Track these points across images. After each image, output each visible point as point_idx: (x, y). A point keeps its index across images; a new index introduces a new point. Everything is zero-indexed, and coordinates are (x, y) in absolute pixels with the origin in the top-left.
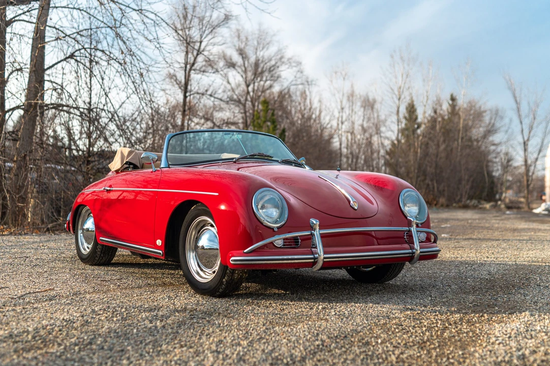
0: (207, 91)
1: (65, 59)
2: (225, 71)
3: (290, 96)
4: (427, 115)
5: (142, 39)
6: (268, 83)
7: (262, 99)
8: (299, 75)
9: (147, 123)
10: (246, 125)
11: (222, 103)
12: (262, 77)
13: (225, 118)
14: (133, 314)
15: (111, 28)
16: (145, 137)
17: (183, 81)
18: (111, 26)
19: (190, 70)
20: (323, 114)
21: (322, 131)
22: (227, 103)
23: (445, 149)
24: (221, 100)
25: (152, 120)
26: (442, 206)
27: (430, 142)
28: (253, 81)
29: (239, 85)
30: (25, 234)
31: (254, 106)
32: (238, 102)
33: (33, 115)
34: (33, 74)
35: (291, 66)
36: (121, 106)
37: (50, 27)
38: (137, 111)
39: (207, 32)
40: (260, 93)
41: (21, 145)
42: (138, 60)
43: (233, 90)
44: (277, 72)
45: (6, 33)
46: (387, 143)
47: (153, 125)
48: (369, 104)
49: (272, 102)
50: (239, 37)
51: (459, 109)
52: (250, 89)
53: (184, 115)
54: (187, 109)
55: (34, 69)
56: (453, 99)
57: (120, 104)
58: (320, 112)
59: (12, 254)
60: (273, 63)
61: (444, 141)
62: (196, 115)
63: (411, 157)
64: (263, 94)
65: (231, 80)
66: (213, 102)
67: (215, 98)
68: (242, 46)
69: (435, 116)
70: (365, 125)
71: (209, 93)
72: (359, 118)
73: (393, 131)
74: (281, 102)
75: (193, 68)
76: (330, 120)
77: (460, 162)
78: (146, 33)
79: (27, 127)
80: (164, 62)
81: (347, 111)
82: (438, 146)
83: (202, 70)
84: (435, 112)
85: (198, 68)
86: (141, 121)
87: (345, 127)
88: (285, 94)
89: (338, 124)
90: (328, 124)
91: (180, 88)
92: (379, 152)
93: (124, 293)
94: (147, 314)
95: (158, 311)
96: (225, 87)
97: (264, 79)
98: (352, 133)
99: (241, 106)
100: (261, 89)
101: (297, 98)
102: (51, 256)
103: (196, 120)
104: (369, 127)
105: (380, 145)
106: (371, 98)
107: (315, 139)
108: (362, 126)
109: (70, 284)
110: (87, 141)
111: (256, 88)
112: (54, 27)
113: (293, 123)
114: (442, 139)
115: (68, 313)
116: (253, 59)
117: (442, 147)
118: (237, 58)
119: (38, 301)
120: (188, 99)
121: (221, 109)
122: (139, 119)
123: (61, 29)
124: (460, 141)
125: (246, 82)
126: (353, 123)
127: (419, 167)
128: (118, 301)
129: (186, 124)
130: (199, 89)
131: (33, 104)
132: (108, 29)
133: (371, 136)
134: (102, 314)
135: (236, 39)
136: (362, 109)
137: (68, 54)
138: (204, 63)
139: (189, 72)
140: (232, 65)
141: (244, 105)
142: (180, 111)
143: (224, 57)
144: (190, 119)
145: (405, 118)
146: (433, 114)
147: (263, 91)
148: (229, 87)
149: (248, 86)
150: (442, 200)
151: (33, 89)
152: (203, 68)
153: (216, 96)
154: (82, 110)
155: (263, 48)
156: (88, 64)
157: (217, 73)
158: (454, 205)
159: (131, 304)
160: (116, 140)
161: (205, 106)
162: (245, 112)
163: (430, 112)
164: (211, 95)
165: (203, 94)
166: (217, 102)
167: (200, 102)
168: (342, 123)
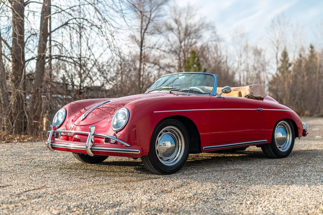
0: (155, 45)
1: (62, 26)
2: (167, 33)
3: (208, 49)
4: (296, 58)
5: (112, 11)
6: (194, 40)
7: (190, 50)
8: (213, 35)
9: (117, 67)
10: (180, 67)
11: (165, 53)
12: (190, 37)
13: (167, 63)
14: (100, 210)
15: (91, 4)
16: (116, 76)
17: (140, 40)
18: (91, 3)
19: (144, 32)
20: (228, 60)
21: (228, 70)
22: (169, 53)
23: (308, 79)
24: (164, 51)
25: (121, 65)
26: (307, 116)
27: (298, 75)
28: (184, 39)
29: (175, 42)
30: (38, 141)
31: (185, 55)
32: (175, 52)
33: (43, 62)
34: (42, 36)
35: (208, 30)
36: (100, 56)
37: (53, 6)
38: (110, 59)
39: (154, 8)
40: (188, 47)
41: (35, 83)
42: (109, 24)
43: (172, 46)
44: (199, 33)
45: (24, 10)
46: (270, 77)
47: (121, 68)
48: (258, 53)
49: (197, 52)
50: (175, 11)
51: (316, 54)
52: (183, 44)
53: (141, 62)
54: (143, 58)
55: (42, 33)
56: (312, 47)
57: (100, 55)
58: (227, 58)
59: (24, 157)
60: (197, 27)
61: (307, 75)
62: (148, 62)
63: (286, 85)
64: (191, 48)
65: (171, 39)
66: (160, 53)
67: (161, 50)
68: (177, 17)
69: (301, 59)
70: (256, 65)
71: (156, 47)
72: (251, 61)
73: (274, 69)
74: (202, 52)
75: (146, 31)
76: (233, 64)
77: (318, 88)
78: (114, 7)
79: (39, 71)
80: (127, 26)
81: (244, 57)
82: (303, 77)
83: (152, 32)
84: (300, 56)
85: (149, 31)
86: (114, 66)
87: (243, 67)
88: (205, 47)
89: (238, 66)
90: (232, 65)
91: (138, 44)
92: (264, 82)
93: (95, 190)
94: (111, 211)
95: (120, 207)
96: (167, 43)
97: (191, 37)
98: (247, 71)
99: (177, 56)
100: (189, 44)
101: (212, 49)
102: (50, 158)
103: (148, 64)
104: (259, 67)
105: (265, 77)
106: (259, 49)
107: (224, 75)
108: (254, 66)
109: (57, 181)
110: (79, 79)
111: (186, 43)
112: (56, 6)
113: (210, 66)
114: (305, 74)
115: (49, 210)
116: (184, 26)
117: (306, 79)
118: (174, 25)
119: (29, 198)
120: (143, 51)
121: (165, 57)
122: (112, 64)
123: (60, 7)
124: (317, 73)
125: (180, 40)
126: (248, 64)
127: (291, 92)
128: (90, 197)
129: (142, 67)
130: (150, 45)
131: (42, 55)
132: (90, 5)
133: (260, 72)
134: (75, 211)
135: (173, 13)
136: (253, 56)
137: (64, 23)
138: (153, 28)
139: (144, 34)
140: (171, 29)
141: (179, 55)
142: (138, 59)
143: (166, 24)
144: (145, 64)
145: (281, 60)
146: (299, 58)
147: (191, 46)
148: (169, 43)
149: (181, 42)
150: (307, 112)
151: (42, 46)
152: (153, 31)
153: (161, 49)
154: (75, 59)
155: (191, 18)
156: (78, 30)
157: (161, 34)
158: (315, 115)
159: (99, 201)
160: (98, 78)
161: (154, 55)
162: (180, 59)
163: (297, 57)
164: (158, 49)
165: (152, 48)
166: (162, 53)
167: (151, 53)
168: (241, 64)
